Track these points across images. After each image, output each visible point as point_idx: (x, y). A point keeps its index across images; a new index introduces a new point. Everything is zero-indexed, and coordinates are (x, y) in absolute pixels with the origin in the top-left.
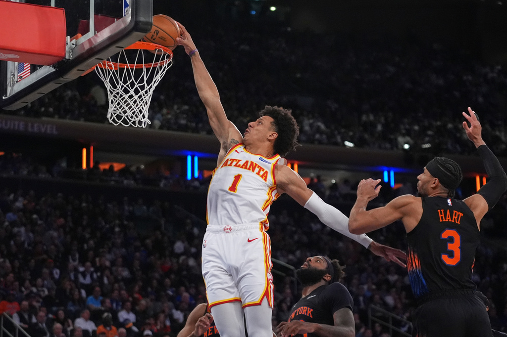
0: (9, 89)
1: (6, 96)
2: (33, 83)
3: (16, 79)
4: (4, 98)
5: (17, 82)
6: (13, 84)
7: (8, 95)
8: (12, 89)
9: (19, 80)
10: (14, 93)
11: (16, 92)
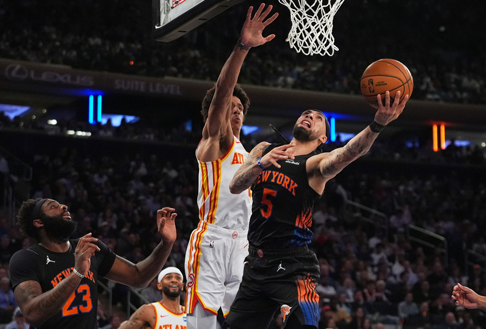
0: (163, 16)
1: (159, 25)
2: (193, 8)
3: (171, 5)
4: (157, 27)
5: (172, 8)
6: (168, 11)
7: (162, 25)
8: (167, 17)
9: (174, 6)
10: (169, 21)
11: (172, 20)
